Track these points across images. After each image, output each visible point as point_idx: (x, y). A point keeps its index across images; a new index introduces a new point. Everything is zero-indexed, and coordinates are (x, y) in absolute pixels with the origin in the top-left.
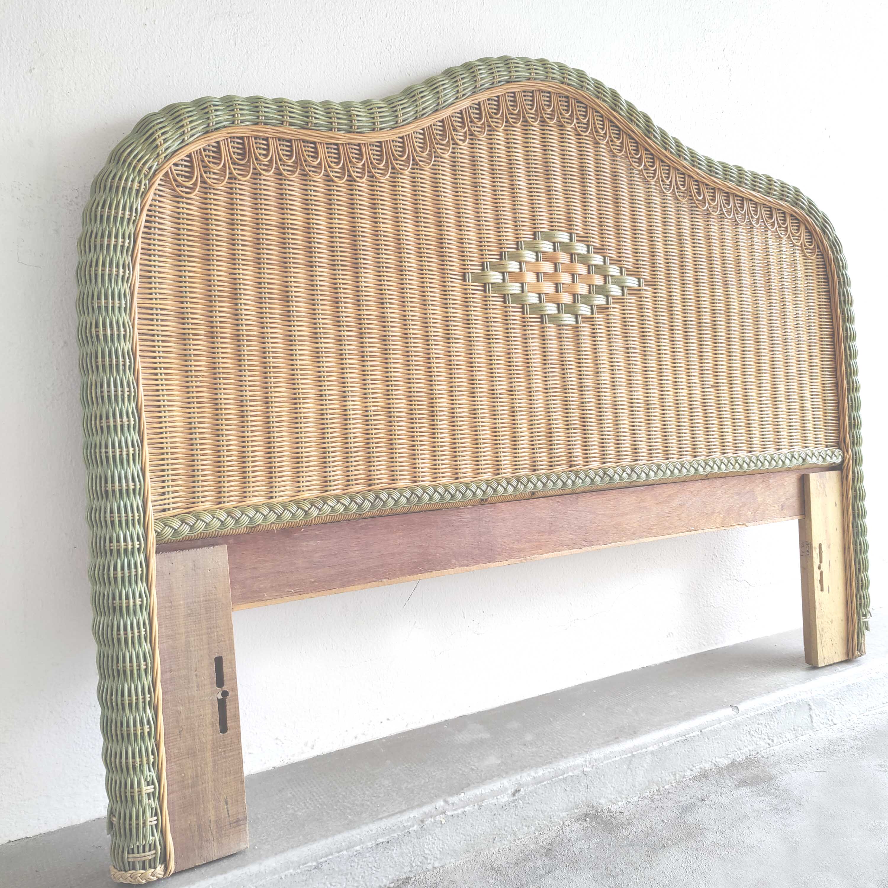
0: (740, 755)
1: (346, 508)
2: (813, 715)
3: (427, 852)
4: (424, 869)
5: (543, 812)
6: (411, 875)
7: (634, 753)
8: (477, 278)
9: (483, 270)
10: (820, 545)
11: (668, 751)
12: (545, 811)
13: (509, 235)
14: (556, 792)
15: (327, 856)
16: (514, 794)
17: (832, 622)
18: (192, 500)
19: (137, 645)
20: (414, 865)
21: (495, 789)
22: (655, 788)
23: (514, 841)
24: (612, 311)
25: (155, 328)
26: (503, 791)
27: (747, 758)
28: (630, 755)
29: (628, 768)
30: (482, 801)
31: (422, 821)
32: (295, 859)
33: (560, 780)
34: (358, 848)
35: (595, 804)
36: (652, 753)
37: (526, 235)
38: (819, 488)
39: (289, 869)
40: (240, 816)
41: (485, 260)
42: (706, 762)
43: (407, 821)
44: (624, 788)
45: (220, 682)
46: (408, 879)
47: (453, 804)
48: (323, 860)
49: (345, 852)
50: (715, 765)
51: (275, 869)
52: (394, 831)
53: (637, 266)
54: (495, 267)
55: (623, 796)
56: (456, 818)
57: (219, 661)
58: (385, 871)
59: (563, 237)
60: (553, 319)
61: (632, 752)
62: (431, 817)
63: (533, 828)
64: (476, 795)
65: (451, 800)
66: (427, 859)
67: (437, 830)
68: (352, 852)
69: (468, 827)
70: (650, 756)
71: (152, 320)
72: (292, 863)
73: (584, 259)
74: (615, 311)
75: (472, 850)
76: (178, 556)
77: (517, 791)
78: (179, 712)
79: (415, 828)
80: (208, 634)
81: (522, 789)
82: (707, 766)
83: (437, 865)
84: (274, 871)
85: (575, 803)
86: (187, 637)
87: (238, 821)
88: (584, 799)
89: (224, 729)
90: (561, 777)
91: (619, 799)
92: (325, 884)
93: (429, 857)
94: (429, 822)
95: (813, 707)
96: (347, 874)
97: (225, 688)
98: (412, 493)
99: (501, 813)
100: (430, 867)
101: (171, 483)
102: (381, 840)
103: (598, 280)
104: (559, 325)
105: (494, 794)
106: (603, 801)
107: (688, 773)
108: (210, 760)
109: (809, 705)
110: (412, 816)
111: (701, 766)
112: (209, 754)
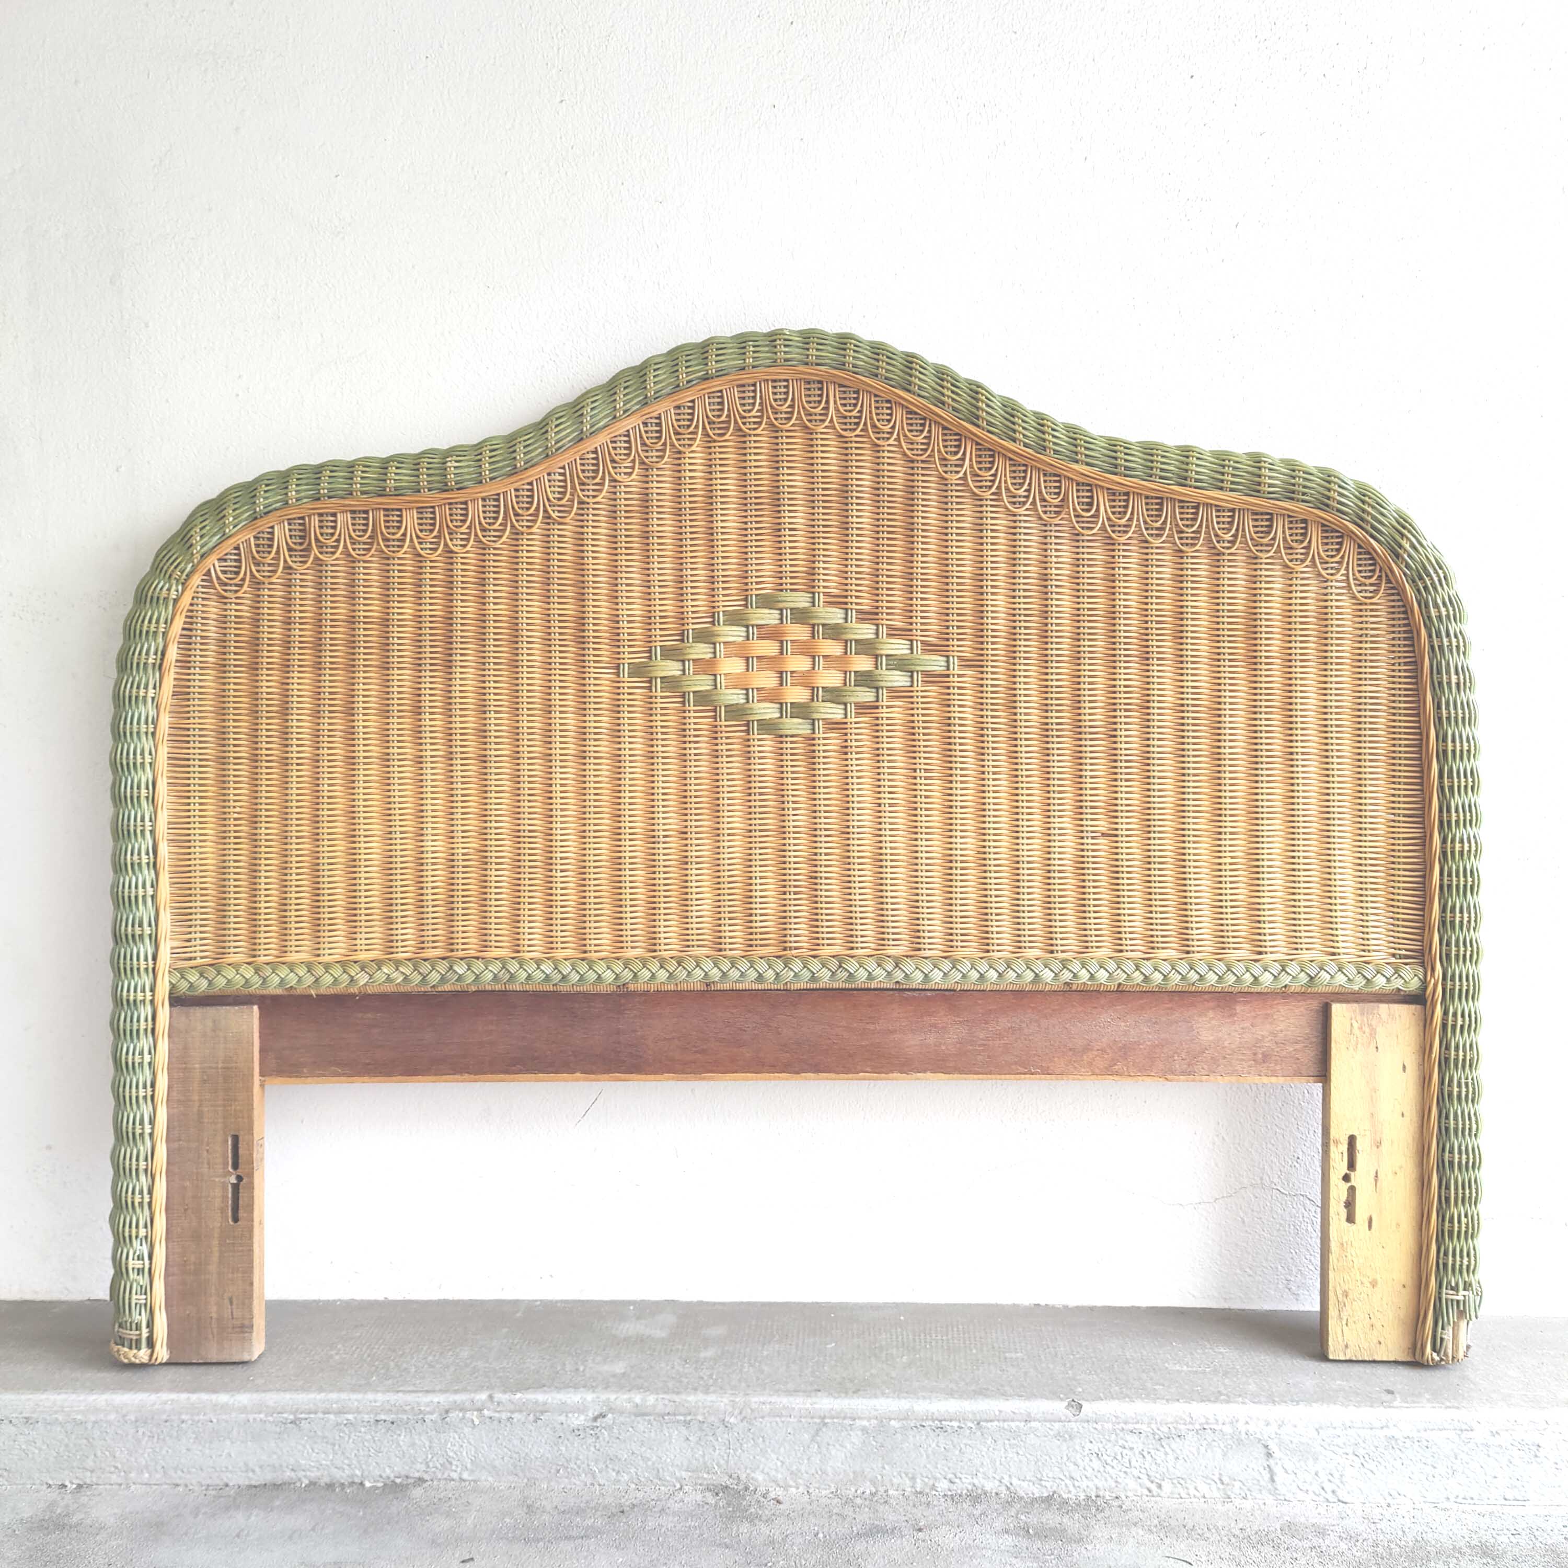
0: (1071, 1488)
1: (406, 978)
2: (1277, 1469)
3: (451, 1454)
4: (446, 1476)
5: (645, 1459)
6: (426, 1477)
7: (827, 1421)
8: (637, 670)
9: (650, 658)
10: (1352, 1140)
11: (898, 1435)
12: (649, 1459)
13: (698, 604)
14: (670, 1436)
15: (310, 1413)
16: (595, 1419)
17: (1374, 1284)
18: (222, 951)
19: (135, 1107)
20: (431, 1465)
21: (569, 1401)
22: (868, 1488)
23: (592, 1484)
24: (884, 713)
25: (191, 751)
26: (580, 1409)
27: (1088, 1498)
28: (818, 1421)
29: (813, 1440)
30: (542, 1412)
31: (447, 1412)
32: (271, 1403)
33: (678, 1422)
34: (350, 1417)
35: (743, 1477)
36: (864, 1430)
37: (729, 603)
38: (1356, 1031)
39: (260, 1413)
40: (246, 1322)
41: (653, 644)
42: (986, 1477)
43: (428, 1405)
44: (803, 1469)
45: (236, 1166)
46: (421, 1480)
47: (499, 1403)
48: (303, 1416)
49: (332, 1417)
50: (1008, 1489)
51: (245, 1407)
52: (405, 1411)
53: (945, 636)
54: (669, 653)
55: (800, 1481)
56: (496, 1422)
57: (236, 1139)
58: (389, 1458)
59: (801, 600)
60: (767, 726)
61: (825, 1417)
62: (461, 1410)
63: (626, 1477)
64: (537, 1402)
65: (498, 1396)
66: (451, 1463)
67: (466, 1430)
68: (342, 1418)
69: (516, 1442)
70: (860, 1433)
71: (188, 742)
72: (267, 1407)
73: (834, 632)
74: (893, 713)
75: (521, 1474)
76: (198, 1012)
77: (603, 1416)
78: (185, 1188)
79: (433, 1417)
80: (224, 1106)
81: (610, 1416)
82: (989, 1486)
83: (465, 1476)
84: (243, 1410)
85: (705, 1463)
86: (200, 1106)
87: (242, 1326)
88: (722, 1462)
89: (236, 1219)
90: (682, 1418)
91: (792, 1483)
92: (304, 1446)
93: (454, 1463)
94: (455, 1415)
95: (1277, 1454)
96: (334, 1445)
97: (239, 1172)
98: (504, 967)
99: (571, 1438)
100: (455, 1475)
101: (199, 929)
102: (383, 1417)
103: (863, 664)
104: (781, 736)
105: (564, 1409)
106: (760, 1477)
107: (943, 1485)
108: (216, 1249)
109: (1266, 1447)
110: (436, 1400)
111: (976, 1481)
112: (216, 1242)
